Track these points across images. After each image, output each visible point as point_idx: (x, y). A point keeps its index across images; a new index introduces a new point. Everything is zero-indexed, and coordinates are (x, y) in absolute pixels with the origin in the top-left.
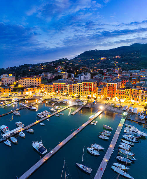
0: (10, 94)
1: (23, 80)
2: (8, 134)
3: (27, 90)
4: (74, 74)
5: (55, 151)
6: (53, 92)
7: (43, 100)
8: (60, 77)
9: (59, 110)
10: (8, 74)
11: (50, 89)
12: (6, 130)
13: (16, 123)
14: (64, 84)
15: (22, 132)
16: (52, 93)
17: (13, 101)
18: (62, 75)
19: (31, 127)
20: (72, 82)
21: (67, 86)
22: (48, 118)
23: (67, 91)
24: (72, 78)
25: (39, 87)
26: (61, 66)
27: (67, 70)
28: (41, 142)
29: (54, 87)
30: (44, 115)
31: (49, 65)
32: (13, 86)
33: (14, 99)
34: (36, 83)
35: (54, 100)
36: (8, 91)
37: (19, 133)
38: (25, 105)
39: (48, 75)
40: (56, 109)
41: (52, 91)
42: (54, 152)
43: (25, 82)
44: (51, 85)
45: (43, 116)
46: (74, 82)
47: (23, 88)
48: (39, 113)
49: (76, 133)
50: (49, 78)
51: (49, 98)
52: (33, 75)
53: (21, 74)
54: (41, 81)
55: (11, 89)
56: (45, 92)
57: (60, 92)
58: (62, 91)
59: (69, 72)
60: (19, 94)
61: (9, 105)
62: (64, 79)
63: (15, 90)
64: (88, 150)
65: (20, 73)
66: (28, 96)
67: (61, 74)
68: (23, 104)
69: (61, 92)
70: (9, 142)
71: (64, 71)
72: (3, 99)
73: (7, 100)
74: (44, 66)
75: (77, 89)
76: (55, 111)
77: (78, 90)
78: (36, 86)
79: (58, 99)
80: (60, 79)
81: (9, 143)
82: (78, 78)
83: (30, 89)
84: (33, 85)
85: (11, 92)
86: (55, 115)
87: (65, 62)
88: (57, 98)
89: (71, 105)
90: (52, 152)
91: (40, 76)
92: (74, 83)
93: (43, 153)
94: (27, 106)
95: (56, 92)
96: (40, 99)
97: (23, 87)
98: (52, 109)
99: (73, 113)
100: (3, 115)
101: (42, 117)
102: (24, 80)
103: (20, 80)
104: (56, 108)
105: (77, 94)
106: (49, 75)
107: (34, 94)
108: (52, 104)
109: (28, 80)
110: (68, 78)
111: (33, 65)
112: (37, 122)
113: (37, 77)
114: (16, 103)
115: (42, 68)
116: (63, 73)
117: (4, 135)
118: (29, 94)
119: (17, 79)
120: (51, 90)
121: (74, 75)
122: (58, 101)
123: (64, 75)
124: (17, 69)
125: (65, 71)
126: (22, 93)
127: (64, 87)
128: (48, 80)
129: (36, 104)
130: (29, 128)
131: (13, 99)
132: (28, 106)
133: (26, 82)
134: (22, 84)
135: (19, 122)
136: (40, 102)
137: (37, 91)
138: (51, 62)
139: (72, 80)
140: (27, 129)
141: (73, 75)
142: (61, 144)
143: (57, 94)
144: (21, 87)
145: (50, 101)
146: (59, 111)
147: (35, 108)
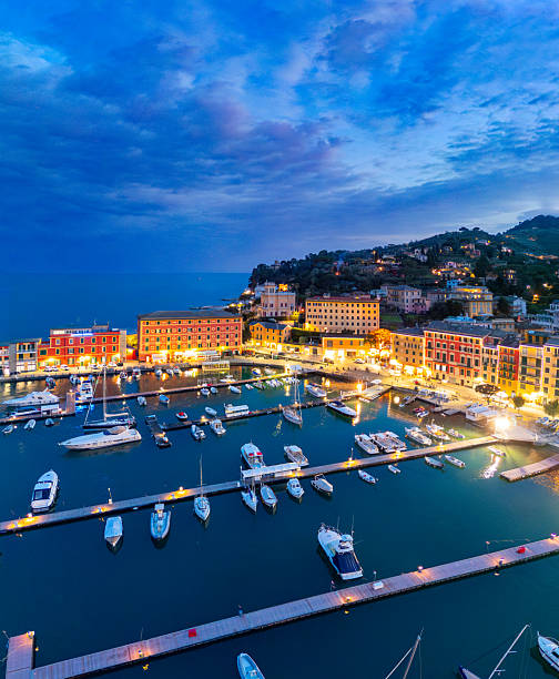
0: (280, 348)
1: (318, 308)
2: (257, 472)
3: (330, 344)
4: (529, 299)
5: (392, 590)
6: (424, 366)
7: (382, 389)
8: (456, 308)
9: (444, 442)
10: (277, 283)
11: (410, 352)
12: (257, 461)
13: (285, 448)
14: (477, 342)
15: (297, 482)
16: (420, 371)
17: (286, 373)
18: (466, 301)
19: (327, 475)
20: (520, 336)
21: (488, 352)
22: (392, 462)
23: (489, 372)
24: (516, 319)
25: (371, 339)
26: (458, 262)
27: (488, 278)
28: (349, 537)
29: (430, 346)
30: (379, 447)
31: (406, 257)
32: (289, 325)
33: (290, 367)
34: (361, 321)
35: (428, 399)
36: (277, 337)
37: (286, 480)
38: (320, 395)
39: (406, 297)
40: (432, 438)
41: (421, 362)
42: (387, 591)
43: (323, 313)
44: (418, 338)
45: (376, 451)
46: (530, 336)
47: (318, 334)
48: (364, 437)
49: (504, 562)
50: (408, 307)
51: (407, 386)
52: (350, 291)
53: (312, 286)
54: (378, 315)
55: (285, 333)
56: (393, 362)
57: (457, 370)
58: (467, 368)
59: (501, 289)
60: (307, 352)
61: (274, 382)
62: (475, 317)
63: (295, 338)
64: (538, 646)
65: (310, 283)
66: (332, 363)
67: (458, 297)
68: (316, 389)
69: (462, 372)
70: (255, 499)
71: (473, 283)
72: (261, 360)
73: (272, 367)
74: (385, 260)
75: (543, 370)
76: (427, 441)
77: (548, 375)
78: (361, 333)
79: (447, 400)
80: (455, 315)
81: (253, 502)
82: (547, 320)
83: (341, 343)
84: (350, 327)
85: (285, 341)
86: (424, 456)
87: (472, 246)
88: (439, 391)
89: (507, 437)
90: (378, 585)
91: (373, 297)
92: (530, 342)
93: (346, 576)
94: (325, 400)
95: (438, 367)
96: (373, 385)
97: (318, 330)
98: (415, 433)
99: (512, 474)
100: (257, 412)
101: (369, 451)
102: (323, 308)
103: (311, 307)
104: (435, 431)
105: (541, 393)
106: (410, 297)
107: (350, 362)
108: (415, 412)
109: (334, 308)
110: (496, 315)
111: (347, 257)
112: (351, 463)
113: (362, 300)
114: (297, 381)
115: (379, 265)
116: (466, 290)
117: (246, 474)
118: (335, 357)
119: (300, 302)
120: (414, 357)
121: (524, 304)
122: (444, 405)
123: (474, 300)
124: (299, 268)
125: (480, 285)
126: (315, 352)
127: (477, 352)
128: (403, 315)
129: (357, 397)
130: (321, 477)
131: (287, 365)
132: (328, 396)
133: (328, 314)
134: (315, 319)
135: (295, 449)
136: (371, 394)
137: (363, 352)
138: (411, 244)
139: (519, 328)
140: (312, 477)
141: (519, 304)
142: (425, 575)
143: (441, 377)
144: (312, 330)
145: (410, 399)
146: (441, 448)
147: (352, 412)
